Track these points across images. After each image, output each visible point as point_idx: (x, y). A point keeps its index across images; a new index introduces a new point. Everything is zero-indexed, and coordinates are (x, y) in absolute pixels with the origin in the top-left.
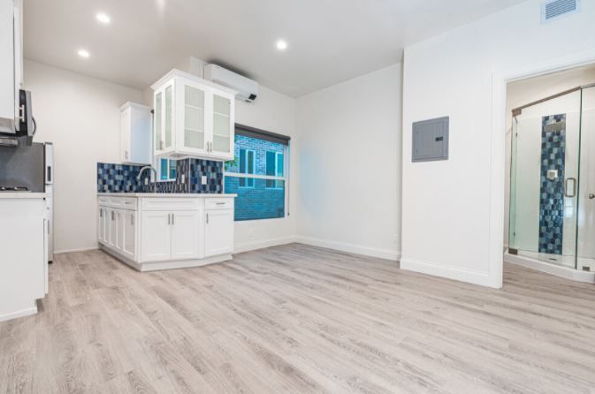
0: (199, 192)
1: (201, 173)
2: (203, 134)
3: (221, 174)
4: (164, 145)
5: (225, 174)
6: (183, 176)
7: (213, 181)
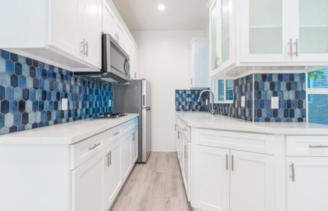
0: (267, 120)
1: (270, 92)
2: (280, 29)
3: (304, 92)
4: (219, 62)
5: (308, 91)
6: (243, 98)
7: (289, 102)
